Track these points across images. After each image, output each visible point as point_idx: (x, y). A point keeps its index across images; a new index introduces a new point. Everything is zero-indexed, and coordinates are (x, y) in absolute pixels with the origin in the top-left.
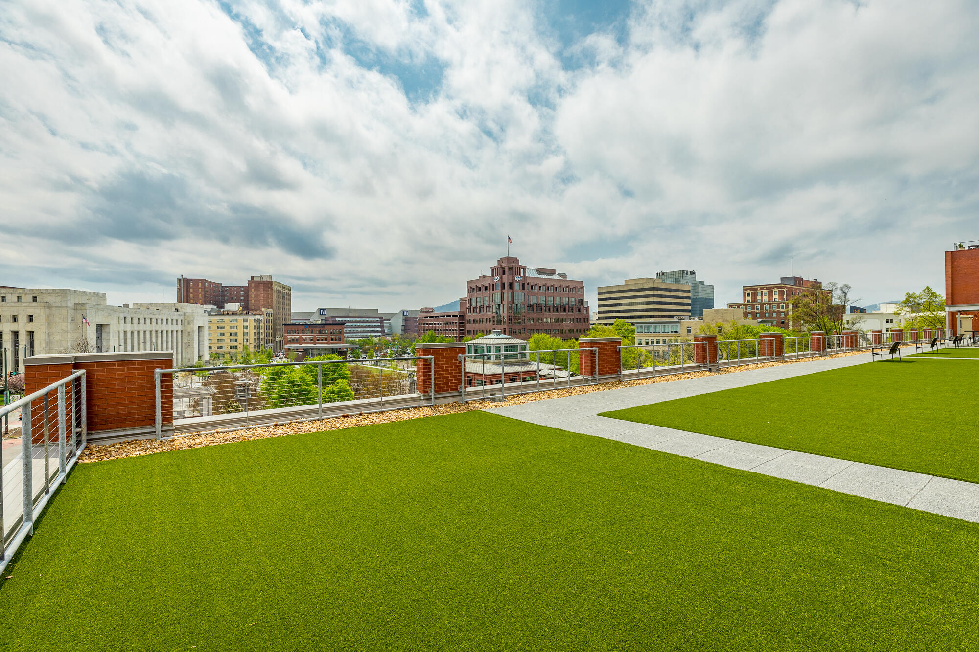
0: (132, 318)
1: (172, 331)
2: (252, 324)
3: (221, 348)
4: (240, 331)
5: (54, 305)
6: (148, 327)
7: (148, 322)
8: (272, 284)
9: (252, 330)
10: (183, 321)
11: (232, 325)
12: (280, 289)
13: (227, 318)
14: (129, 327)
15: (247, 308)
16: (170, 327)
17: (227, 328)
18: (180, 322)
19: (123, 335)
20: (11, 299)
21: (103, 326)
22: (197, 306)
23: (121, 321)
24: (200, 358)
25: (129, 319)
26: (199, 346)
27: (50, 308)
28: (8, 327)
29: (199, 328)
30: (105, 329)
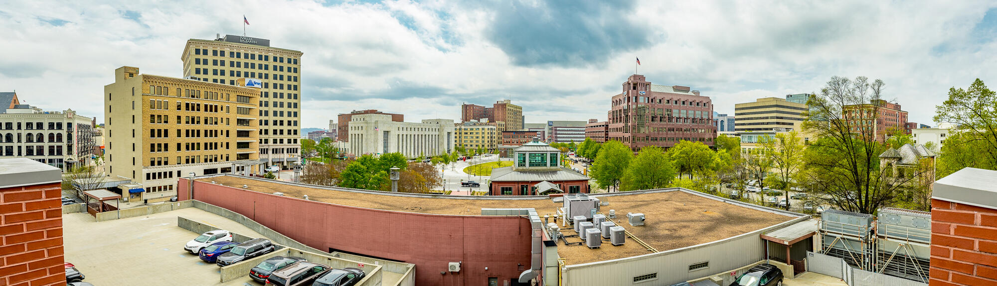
1: (432, 135)
2: (486, 131)
3: (471, 146)
4: (480, 135)
5: (368, 122)
6: (416, 133)
7: (416, 130)
8: (506, 106)
9: (486, 135)
10: (439, 129)
11: (477, 131)
12: (512, 108)
13: (480, 128)
14: (405, 133)
15: (492, 120)
16: (431, 133)
17: (475, 133)
18: (437, 130)
19: (401, 137)
20: (359, 119)
21: (388, 132)
22: (448, 120)
23: (400, 129)
24: (449, 151)
25: (405, 129)
26: (448, 144)
27: (367, 123)
28: (357, 132)
29: (449, 133)
30: (389, 133)
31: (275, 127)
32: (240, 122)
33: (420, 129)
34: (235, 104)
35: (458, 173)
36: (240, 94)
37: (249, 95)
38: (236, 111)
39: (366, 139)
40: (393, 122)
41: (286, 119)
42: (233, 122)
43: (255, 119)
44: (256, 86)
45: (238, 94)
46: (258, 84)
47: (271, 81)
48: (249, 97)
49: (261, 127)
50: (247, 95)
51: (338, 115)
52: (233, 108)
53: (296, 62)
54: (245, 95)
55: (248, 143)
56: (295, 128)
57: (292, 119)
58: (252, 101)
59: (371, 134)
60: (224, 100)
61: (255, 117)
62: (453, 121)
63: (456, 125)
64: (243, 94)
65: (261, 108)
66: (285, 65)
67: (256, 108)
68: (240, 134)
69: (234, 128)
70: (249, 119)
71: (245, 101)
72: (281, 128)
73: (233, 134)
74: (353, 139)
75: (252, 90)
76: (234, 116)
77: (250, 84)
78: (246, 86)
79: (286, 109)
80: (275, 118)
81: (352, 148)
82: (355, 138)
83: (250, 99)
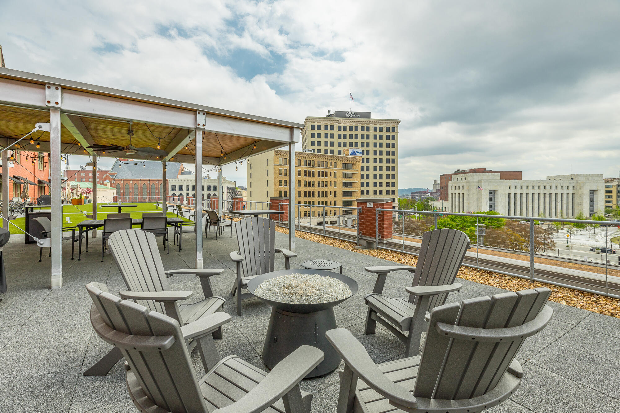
0: (521, 186)
5: (471, 181)
10: (575, 187)
14: (519, 192)
16: (560, 191)
18: (571, 188)
19: (512, 196)
20: (459, 179)
21: (495, 191)
22: (593, 175)
23: (511, 188)
24: (592, 213)
25: (519, 187)
26: (592, 205)
27: (469, 182)
28: (457, 192)
29: (592, 192)
30: (496, 193)
31: (375, 188)
32: (345, 184)
33: (542, 188)
34: (341, 171)
35: (597, 240)
36: (345, 162)
37: (352, 163)
38: (342, 176)
39: (468, 199)
40: (502, 180)
41: (384, 181)
42: (340, 185)
43: (357, 182)
44: (358, 154)
45: (344, 162)
46: (360, 153)
47: (372, 149)
48: (352, 164)
49: (363, 188)
50: (351, 163)
51: (441, 176)
52: (340, 172)
53: (394, 130)
54: (349, 162)
55: (352, 201)
56: (393, 188)
57: (391, 181)
58: (354, 167)
59: (474, 194)
60: (333, 167)
61: (357, 180)
62: (601, 175)
63: (607, 181)
64: (347, 162)
65: (362, 173)
66: (384, 133)
67: (357, 173)
68: (345, 194)
69: (340, 189)
70: (353, 181)
71: (349, 167)
72: (381, 188)
73: (340, 194)
74: (454, 199)
75: (354, 158)
76: (340, 180)
77: (353, 153)
78: (350, 155)
79: (384, 173)
80: (375, 181)
81: (452, 207)
82: (455, 198)
83: (353, 166)
